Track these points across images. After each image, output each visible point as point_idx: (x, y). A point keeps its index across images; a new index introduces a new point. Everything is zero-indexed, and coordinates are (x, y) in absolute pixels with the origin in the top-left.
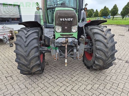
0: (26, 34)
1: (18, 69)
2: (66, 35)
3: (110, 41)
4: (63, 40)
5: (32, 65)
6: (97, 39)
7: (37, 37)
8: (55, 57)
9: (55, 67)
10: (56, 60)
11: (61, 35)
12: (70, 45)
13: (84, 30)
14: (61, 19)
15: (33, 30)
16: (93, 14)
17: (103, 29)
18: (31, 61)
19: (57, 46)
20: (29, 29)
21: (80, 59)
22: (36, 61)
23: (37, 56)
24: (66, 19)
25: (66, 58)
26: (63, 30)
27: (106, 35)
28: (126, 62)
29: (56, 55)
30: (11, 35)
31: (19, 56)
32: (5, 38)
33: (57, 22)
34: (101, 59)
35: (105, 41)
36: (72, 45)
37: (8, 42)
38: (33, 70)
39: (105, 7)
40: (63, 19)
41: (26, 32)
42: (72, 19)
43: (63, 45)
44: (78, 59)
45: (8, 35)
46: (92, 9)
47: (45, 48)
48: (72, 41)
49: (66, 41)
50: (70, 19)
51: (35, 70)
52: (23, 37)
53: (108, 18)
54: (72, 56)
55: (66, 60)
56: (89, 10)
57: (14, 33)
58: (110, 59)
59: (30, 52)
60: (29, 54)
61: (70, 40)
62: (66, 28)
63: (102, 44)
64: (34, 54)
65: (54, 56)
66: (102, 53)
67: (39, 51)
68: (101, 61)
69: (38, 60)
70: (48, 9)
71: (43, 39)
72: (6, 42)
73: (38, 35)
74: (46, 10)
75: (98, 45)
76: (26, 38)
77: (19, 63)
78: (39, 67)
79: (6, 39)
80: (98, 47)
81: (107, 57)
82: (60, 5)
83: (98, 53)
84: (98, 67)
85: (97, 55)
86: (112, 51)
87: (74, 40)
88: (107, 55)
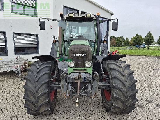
0: (38, 69)
1: (25, 107)
2: (79, 70)
3: (129, 78)
4: (76, 76)
5: (40, 103)
6: (113, 75)
7: (49, 72)
8: (65, 95)
9: (67, 108)
10: (67, 98)
11: (74, 70)
12: (83, 81)
13: (101, 64)
14: (74, 54)
15: (46, 64)
16: (123, 43)
17: (121, 65)
18: (39, 98)
19: (69, 83)
20: (41, 64)
21: (94, 98)
22: (45, 99)
23: (46, 93)
24: (79, 54)
25: (78, 96)
26: (77, 65)
27: (124, 72)
28: (156, 106)
29: (67, 92)
30: (24, 66)
31: (28, 93)
32: (18, 70)
33: (71, 57)
34: (119, 100)
35: (123, 78)
36: (86, 81)
37: (20, 75)
38: (41, 110)
39: (137, 35)
40: (76, 54)
41: (38, 67)
42: (85, 54)
43: (76, 82)
44: (92, 98)
45: (22, 67)
46: (121, 37)
47: (58, 84)
48: (85, 77)
49: (79, 76)
50: (83, 54)
51: (42, 109)
52: (34, 72)
53: (142, 47)
54: (85, 95)
55: (78, 99)
56: (118, 38)
57: (28, 65)
58: (130, 100)
59: (40, 88)
60: (38, 90)
61: (83, 76)
62: (79, 62)
63: (119, 82)
64: (43, 90)
65: (64, 93)
66: (120, 93)
67: (49, 88)
68: (119, 102)
69: (47, 98)
70: (65, 41)
71: (56, 74)
72: (17, 75)
73: (50, 70)
74: (63, 43)
75: (115, 83)
76: (38, 72)
77: (26, 100)
78: (48, 106)
79: (18, 72)
80: (115, 85)
81: (126, 97)
82: (78, 37)
83: (115, 93)
84: (117, 110)
85: (115, 95)
86: (132, 91)
87: (87, 76)
88: (125, 95)
